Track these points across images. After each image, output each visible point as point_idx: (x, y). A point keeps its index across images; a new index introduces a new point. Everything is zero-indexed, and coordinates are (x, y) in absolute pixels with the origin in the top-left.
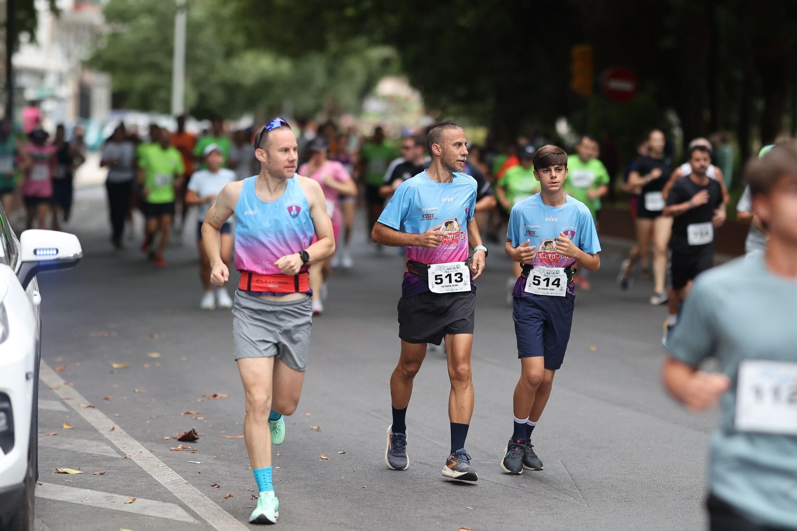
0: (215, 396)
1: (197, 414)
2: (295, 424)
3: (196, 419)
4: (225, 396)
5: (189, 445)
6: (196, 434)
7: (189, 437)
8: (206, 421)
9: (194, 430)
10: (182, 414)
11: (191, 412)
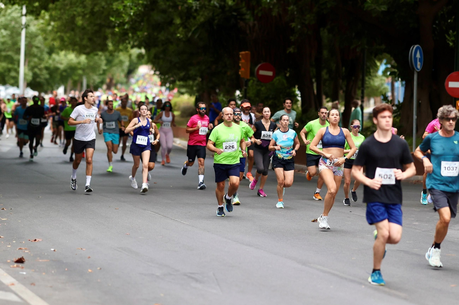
0: (35, 240)
1: (25, 249)
2: (76, 254)
3: (25, 252)
4: (40, 240)
5: (20, 265)
6: (24, 259)
7: (20, 261)
8: (30, 253)
9: (23, 257)
10: (17, 249)
11: (22, 248)
